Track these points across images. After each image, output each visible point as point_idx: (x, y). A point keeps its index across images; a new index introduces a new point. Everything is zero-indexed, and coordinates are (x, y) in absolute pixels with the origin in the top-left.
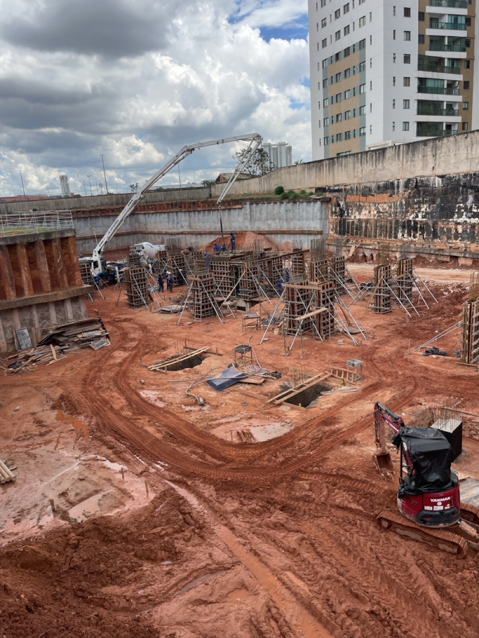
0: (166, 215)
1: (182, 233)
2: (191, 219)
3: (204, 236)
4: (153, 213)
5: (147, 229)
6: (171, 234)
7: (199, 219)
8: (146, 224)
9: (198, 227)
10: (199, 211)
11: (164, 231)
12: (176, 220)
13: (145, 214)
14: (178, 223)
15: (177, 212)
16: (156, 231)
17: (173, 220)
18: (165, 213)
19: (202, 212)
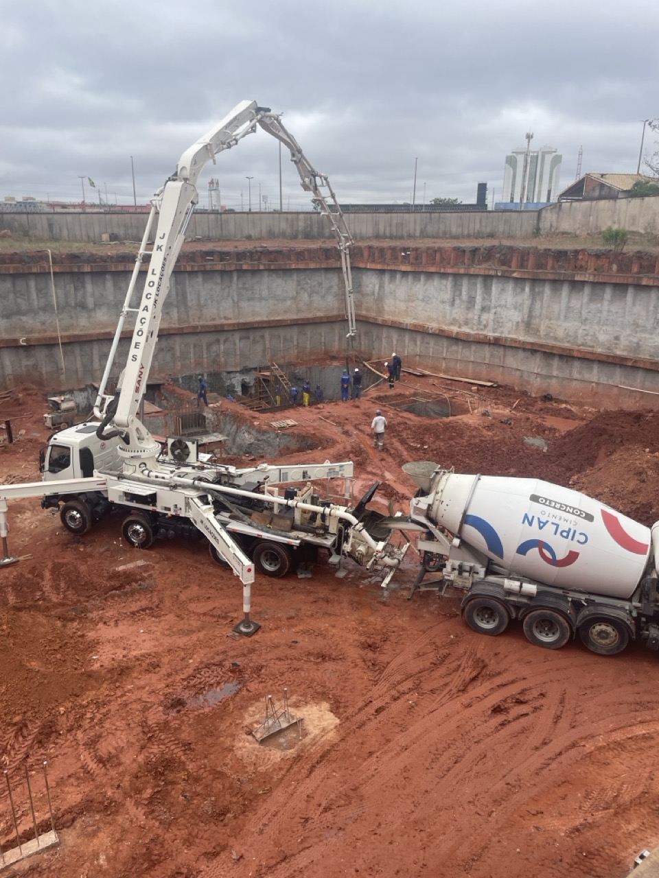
0: (449, 283)
1: (497, 343)
2: (538, 305)
3: (577, 364)
4: (405, 273)
5: (380, 311)
6: (456, 339)
7: (568, 308)
8: (380, 299)
9: (560, 333)
10: (576, 285)
11: (433, 326)
12: (479, 299)
13: (382, 272)
14: (483, 309)
15: (487, 279)
16: (408, 321)
17: (471, 301)
18: (444, 275)
19: (587, 290)
